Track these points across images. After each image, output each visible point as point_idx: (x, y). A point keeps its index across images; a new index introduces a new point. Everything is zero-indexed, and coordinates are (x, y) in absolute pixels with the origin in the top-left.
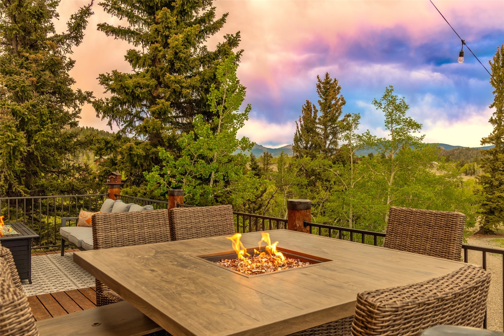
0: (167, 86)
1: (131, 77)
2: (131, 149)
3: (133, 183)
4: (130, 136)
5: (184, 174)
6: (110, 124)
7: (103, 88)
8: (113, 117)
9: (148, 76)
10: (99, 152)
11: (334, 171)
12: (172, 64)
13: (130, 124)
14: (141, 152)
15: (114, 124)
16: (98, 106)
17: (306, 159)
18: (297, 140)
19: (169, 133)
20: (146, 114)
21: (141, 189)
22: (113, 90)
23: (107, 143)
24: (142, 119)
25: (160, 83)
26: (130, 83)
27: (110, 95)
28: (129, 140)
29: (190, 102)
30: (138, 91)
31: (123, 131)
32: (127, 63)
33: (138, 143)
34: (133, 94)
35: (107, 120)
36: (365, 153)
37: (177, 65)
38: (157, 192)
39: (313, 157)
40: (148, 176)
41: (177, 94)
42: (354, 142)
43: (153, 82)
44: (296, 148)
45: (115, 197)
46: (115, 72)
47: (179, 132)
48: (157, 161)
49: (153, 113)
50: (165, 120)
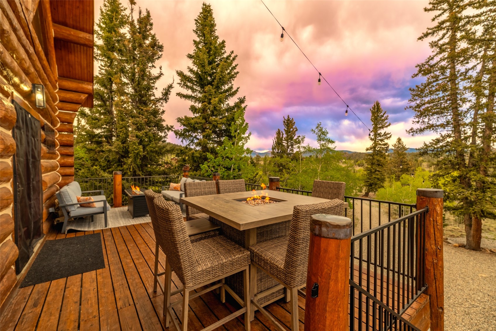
0: (210, 123)
1: (193, 119)
2: (193, 153)
3: (194, 170)
4: (192, 147)
5: (219, 166)
6: (182, 141)
7: (179, 124)
8: (184, 138)
9: (201, 119)
10: (178, 155)
11: (292, 165)
12: (212, 112)
13: (192, 141)
14: (198, 155)
15: (184, 141)
16: (176, 133)
17: (278, 158)
18: (273, 149)
19: (211, 146)
20: (200, 136)
21: (198, 173)
22: (184, 125)
23: (181, 151)
24: (198, 139)
25: (207, 121)
26: (192, 121)
27: (183, 127)
28: (192, 149)
29: (221, 130)
30: (196, 126)
31: (189, 145)
32: (190, 111)
33: (196, 151)
34: (194, 127)
35: (181, 139)
36: (308, 155)
37: (215, 113)
38: (206, 174)
39: (282, 157)
40: (202, 166)
41: (215, 127)
42: (302, 150)
43: (204, 121)
44: (273, 153)
45: (187, 176)
46: (186, 117)
47: (216, 145)
48: (206, 159)
49: (204, 136)
50: (209, 140)
